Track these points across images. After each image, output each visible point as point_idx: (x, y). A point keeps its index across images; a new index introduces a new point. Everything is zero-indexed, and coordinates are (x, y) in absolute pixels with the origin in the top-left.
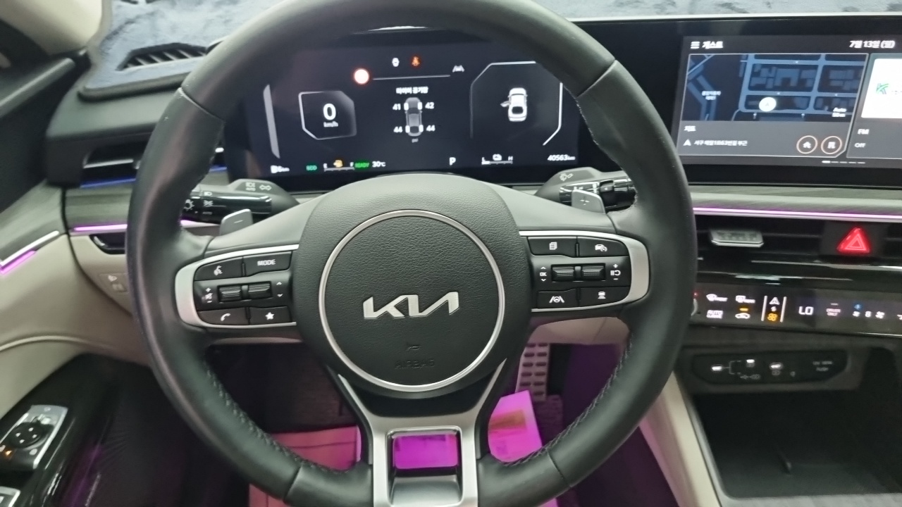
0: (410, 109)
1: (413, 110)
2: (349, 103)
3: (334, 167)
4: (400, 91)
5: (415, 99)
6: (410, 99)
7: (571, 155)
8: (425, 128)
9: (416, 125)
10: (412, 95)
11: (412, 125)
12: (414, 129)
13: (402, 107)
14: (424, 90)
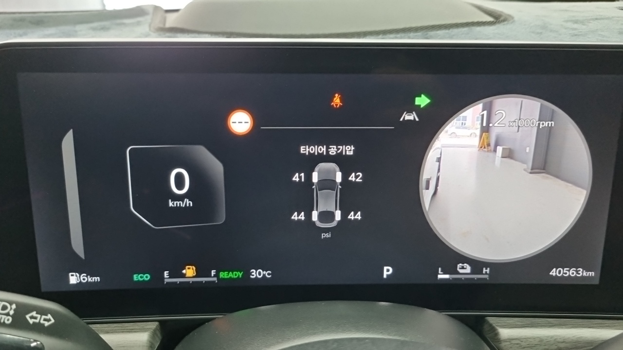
0: (319, 181)
1: (327, 184)
2: (216, 167)
3: (184, 276)
4: (304, 150)
5: (332, 166)
6: (323, 166)
7: (588, 270)
8: (344, 215)
9: (331, 208)
10: (327, 158)
11: (322, 208)
12: (326, 216)
13: (309, 177)
14: (349, 150)
